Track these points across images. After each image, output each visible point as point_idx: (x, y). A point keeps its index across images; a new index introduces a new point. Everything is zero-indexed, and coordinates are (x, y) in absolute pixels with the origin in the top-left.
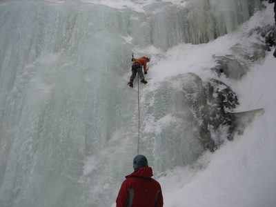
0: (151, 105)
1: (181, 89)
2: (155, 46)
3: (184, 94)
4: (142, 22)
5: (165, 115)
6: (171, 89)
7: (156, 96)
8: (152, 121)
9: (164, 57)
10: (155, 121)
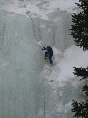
0: (60, 95)
1: (77, 88)
2: (56, 48)
3: (79, 90)
4: (48, 28)
5: (69, 102)
6: (72, 87)
7: (63, 90)
8: (62, 105)
9: (63, 57)
10: (63, 105)
